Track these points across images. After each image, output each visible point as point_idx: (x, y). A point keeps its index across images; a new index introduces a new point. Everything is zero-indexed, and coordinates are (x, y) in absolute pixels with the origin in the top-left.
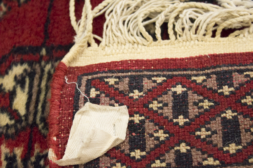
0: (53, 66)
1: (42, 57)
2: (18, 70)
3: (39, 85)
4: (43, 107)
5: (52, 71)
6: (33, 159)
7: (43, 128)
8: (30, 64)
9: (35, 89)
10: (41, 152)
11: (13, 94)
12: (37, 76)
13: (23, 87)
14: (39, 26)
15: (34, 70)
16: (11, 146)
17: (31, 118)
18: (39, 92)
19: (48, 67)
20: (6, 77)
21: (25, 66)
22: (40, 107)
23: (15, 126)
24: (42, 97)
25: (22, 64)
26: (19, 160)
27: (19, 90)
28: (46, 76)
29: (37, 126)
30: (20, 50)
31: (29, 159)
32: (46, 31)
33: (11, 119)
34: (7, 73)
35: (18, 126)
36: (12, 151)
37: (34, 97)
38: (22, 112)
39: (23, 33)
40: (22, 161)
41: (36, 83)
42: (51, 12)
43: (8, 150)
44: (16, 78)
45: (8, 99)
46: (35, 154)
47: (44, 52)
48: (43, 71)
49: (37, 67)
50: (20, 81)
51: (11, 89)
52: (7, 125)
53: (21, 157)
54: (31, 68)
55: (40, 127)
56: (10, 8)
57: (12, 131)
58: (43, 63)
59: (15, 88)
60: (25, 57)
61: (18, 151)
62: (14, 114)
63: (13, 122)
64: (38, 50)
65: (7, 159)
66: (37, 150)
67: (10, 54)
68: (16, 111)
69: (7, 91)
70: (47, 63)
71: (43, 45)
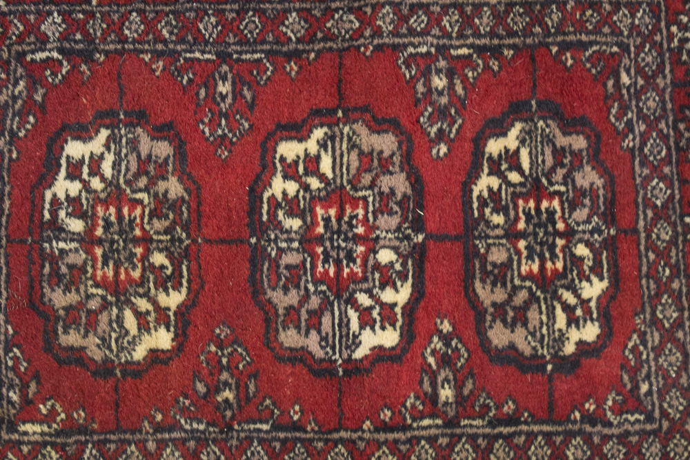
0: (351, 128)
1: (339, 119)
2: (319, 133)
3: (341, 148)
4: (348, 169)
5: (351, 134)
6: (346, 219)
7: (351, 189)
8: (330, 127)
9: (338, 152)
10: (352, 212)
11: (318, 158)
12: (338, 139)
13: (326, 150)
14: (332, 86)
15: (334, 133)
16: (326, 208)
17: (338, 181)
18: (342, 156)
19: (346, 129)
20: (309, 140)
21: (325, 129)
22: (344, 170)
23: (325, 188)
24: (345, 159)
25: (322, 127)
26: (333, 220)
27: (323, 153)
28: (345, 139)
29: (345, 188)
30: (317, 113)
31: (343, 218)
32: (340, 91)
33: (321, 183)
34: (309, 137)
35: (329, 189)
36: (327, 212)
37: (338, 160)
38: (330, 175)
39: (317, 94)
40: (336, 221)
41: (337, 146)
42: (343, 71)
43: (323, 212)
44: (318, 141)
45: (315, 164)
46: (348, 214)
47: (340, 114)
48: (342, 134)
49: (336, 129)
50: (323, 145)
51: (316, 153)
52: (318, 189)
53: (336, 217)
54: (332, 131)
55: (348, 188)
56: (300, 67)
57: (323, 194)
58: (341, 126)
59: (319, 151)
60: (324, 119)
61: (332, 212)
62: (322, 177)
63: (323, 185)
64: (335, 113)
65: (323, 219)
66: (348, 211)
67: (308, 117)
68: (324, 174)
69: (312, 155)
70: (345, 124)
71: (338, 107)
